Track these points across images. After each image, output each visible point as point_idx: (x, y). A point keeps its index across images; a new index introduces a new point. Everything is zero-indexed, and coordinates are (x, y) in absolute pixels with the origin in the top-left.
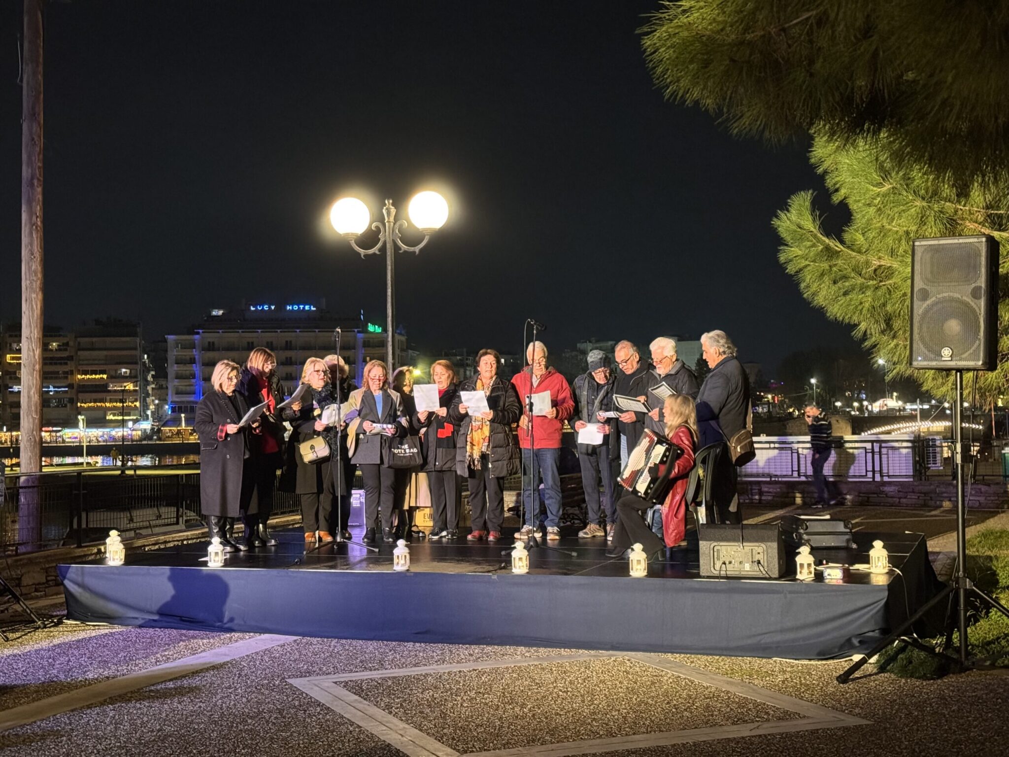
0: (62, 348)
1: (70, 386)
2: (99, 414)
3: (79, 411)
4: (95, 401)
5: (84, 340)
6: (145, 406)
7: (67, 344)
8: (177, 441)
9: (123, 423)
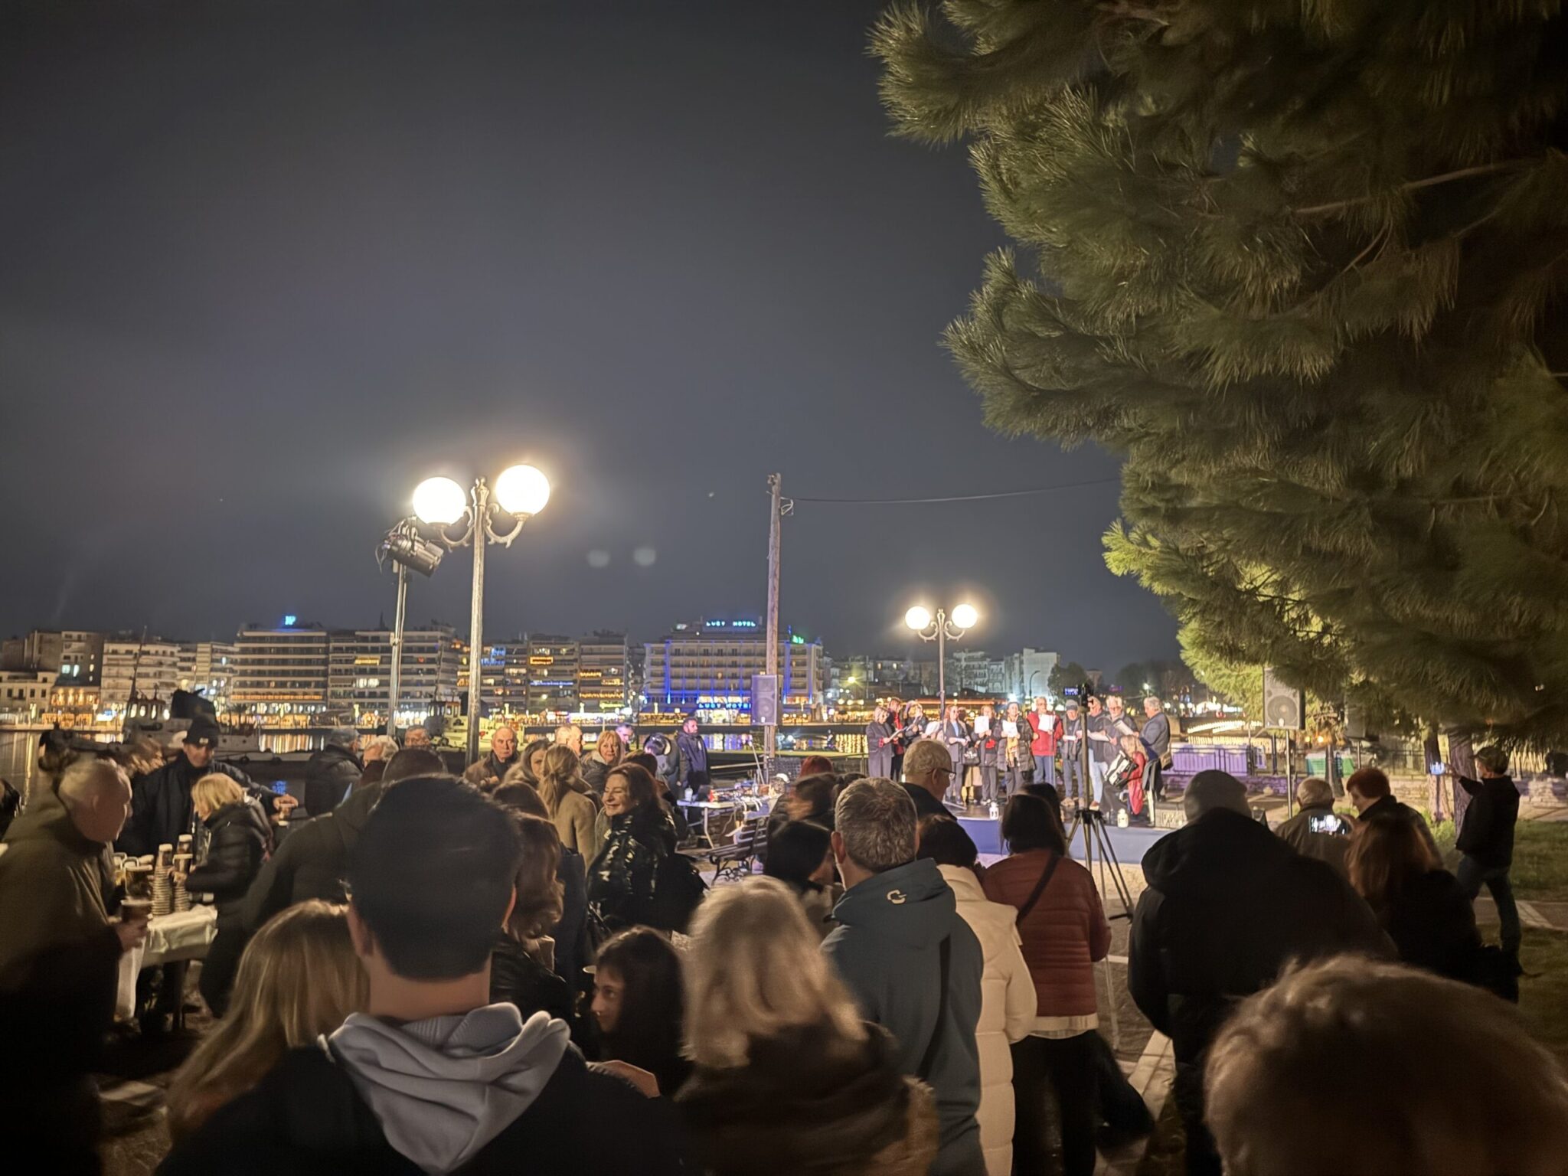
0: (571, 652)
1: (575, 681)
2: (594, 702)
3: (580, 700)
4: (592, 692)
5: (585, 647)
6: (627, 697)
7: (573, 650)
8: (652, 724)
9: (612, 710)
